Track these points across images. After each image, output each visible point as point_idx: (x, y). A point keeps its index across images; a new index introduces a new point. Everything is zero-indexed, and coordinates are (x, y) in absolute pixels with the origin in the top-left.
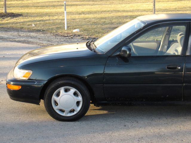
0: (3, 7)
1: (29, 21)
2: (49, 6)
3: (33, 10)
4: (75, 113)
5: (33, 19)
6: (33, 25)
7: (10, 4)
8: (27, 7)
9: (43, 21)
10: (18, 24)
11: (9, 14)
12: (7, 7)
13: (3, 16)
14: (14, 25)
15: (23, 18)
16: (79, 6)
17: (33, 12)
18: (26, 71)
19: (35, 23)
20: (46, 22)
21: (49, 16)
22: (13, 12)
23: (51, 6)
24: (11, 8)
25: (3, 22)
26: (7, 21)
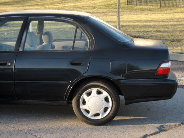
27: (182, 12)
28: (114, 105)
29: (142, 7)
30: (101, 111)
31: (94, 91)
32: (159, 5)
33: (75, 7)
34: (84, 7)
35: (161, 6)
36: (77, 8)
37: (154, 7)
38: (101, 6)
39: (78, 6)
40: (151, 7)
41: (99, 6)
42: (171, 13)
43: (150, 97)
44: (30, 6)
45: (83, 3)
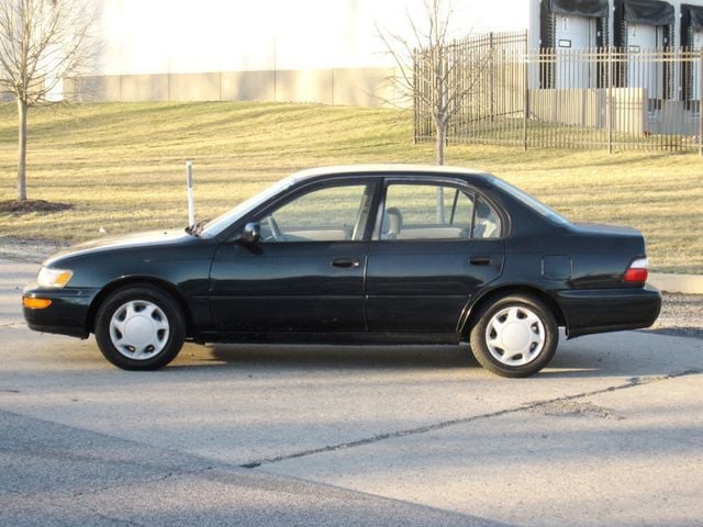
0: (15, 187)
1: (92, 222)
2: (157, 183)
3: (108, 195)
4: (155, 353)
5: (102, 215)
6: (102, 230)
7: (37, 178)
8: (90, 186)
9: (130, 219)
10: (60, 229)
11: (32, 203)
12: (29, 186)
13: (14, 210)
14: (46, 230)
15: (75, 215)
16: (250, 184)
17: (105, 198)
18: (61, 272)
19: (109, 226)
20: (140, 222)
21: (153, 209)
22: (45, 199)
23: (165, 184)
24: (41, 189)
25: (16, 223)
26: (26, 222)
27: (598, 165)
28: (548, 339)
29: (463, 148)
30: (524, 350)
31: (512, 312)
32: (522, 142)
33: (240, 148)
34: (272, 149)
35: (526, 147)
36: (252, 154)
37: (502, 149)
38: (328, 145)
39: (252, 146)
40: (493, 149)
41: (322, 144)
42: (564, 168)
43: (615, 323)
44: (82, 144)
45: (266, 137)
